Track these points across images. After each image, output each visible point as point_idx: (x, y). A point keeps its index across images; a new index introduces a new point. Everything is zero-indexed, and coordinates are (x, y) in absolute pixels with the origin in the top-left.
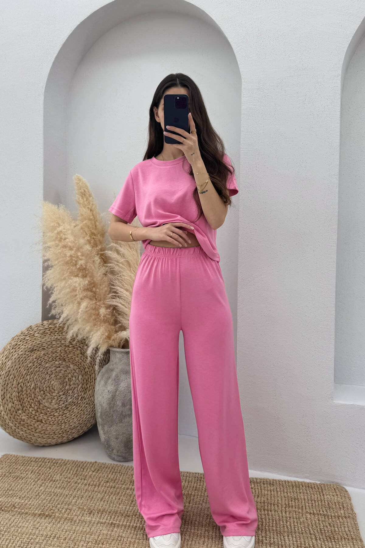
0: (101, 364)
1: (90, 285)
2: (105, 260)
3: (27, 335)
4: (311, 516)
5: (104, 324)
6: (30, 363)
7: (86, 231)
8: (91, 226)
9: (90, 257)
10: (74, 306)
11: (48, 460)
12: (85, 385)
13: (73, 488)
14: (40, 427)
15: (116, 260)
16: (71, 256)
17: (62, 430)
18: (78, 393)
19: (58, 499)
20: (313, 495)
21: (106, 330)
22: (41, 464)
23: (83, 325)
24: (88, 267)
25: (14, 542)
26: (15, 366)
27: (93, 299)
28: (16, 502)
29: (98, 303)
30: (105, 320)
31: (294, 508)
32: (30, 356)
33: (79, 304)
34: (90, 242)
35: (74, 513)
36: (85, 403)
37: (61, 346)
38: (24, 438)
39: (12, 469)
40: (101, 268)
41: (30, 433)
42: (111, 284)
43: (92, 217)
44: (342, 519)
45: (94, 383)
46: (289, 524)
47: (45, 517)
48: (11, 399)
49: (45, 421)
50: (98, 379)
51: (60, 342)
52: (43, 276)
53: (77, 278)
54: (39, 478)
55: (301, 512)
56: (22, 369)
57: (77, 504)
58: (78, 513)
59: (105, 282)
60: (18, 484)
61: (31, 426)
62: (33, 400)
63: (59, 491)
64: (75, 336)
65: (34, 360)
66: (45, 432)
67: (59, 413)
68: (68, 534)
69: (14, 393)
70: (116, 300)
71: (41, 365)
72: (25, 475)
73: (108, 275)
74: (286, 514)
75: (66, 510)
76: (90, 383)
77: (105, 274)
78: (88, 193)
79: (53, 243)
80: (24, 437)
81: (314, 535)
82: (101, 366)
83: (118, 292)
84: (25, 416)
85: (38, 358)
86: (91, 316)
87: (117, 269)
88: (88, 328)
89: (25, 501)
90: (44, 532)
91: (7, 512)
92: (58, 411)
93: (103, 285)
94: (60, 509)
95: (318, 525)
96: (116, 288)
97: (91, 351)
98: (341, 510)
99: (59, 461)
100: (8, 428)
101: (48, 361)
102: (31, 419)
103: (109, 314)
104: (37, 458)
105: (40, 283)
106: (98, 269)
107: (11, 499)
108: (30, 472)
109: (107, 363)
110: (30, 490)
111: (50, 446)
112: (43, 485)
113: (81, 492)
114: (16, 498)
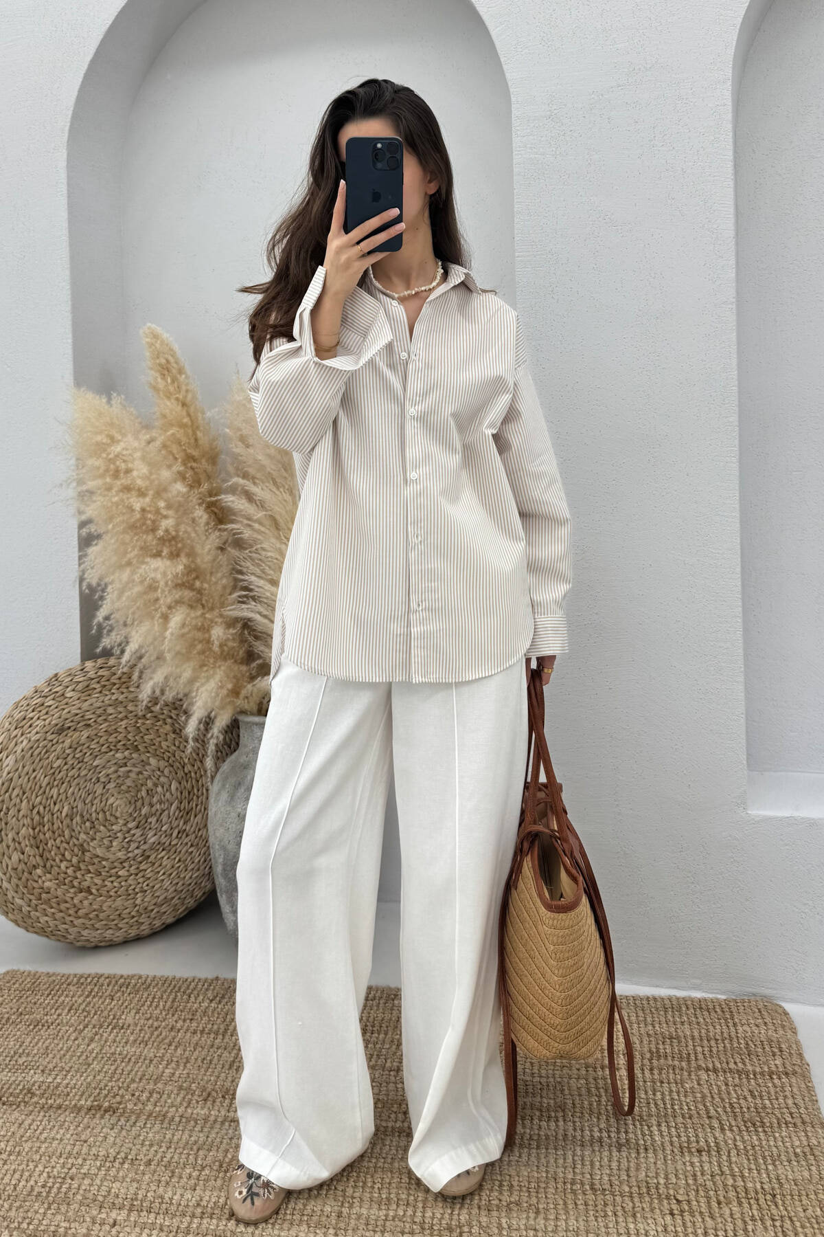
0: (222, 752)
1: (188, 574)
2: (220, 515)
3: (47, 694)
4: (708, 1075)
5: (223, 663)
6: (58, 759)
7: (175, 451)
8: (184, 440)
9: (185, 510)
10: (154, 625)
11: (107, 980)
12: (185, 802)
13: (166, 1041)
14: (86, 903)
15: (244, 515)
16: (143, 510)
17: (137, 908)
18: (171, 822)
19: (132, 1070)
20: (711, 1028)
21: (228, 677)
22: (92, 990)
23: (177, 667)
24: (181, 533)
25: (30, 1176)
26: (24, 767)
27: (197, 606)
28: (35, 1082)
29: (207, 616)
30: (225, 654)
31: (670, 1058)
32: (57, 742)
33: (165, 618)
34: (182, 477)
35: (169, 1101)
36: (187, 844)
37: (126, 717)
38: (52, 932)
39: (24, 1006)
40: (210, 534)
41: (64, 918)
42: (236, 571)
43: (186, 420)
44: (780, 1079)
45: (207, 798)
46: (660, 1097)
47: (102, 1112)
48: (17, 844)
49: (98, 890)
50: (214, 788)
51: (125, 707)
52: (80, 558)
53: (159, 559)
54: (86, 1022)
55: (685, 1067)
56: (39, 775)
57: (174, 1079)
58: (179, 1099)
59: (221, 566)
60: (39, 1040)
61: (66, 902)
62: (68, 843)
63: (133, 1050)
64: (158, 692)
65: (68, 751)
66: (97, 915)
67: (128, 871)
68: (156, 1151)
69: (24, 828)
70: (249, 606)
71: (82, 761)
72: (55, 1017)
73: (229, 549)
74: (652, 1074)
75: (151, 1093)
76: (198, 797)
77: (222, 549)
78: (175, 365)
79: (99, 482)
80: (50, 929)
81: (717, 1118)
82: (221, 756)
83: (251, 587)
84: (51, 880)
85: (75, 746)
86: (192, 646)
87: (247, 534)
88: (187, 674)
89: (55, 1079)
90: (101, 1149)
91: (14, 1107)
92: (126, 864)
93: (217, 572)
94: (137, 1094)
95: (725, 1096)
96: (246, 578)
97: (195, 727)
98: (776, 1057)
99: (133, 981)
100: (13, 910)
101: (98, 753)
102: (65, 887)
103: (234, 639)
104: (82, 976)
105: (74, 574)
106: (204, 538)
107: (23, 1075)
108: (66, 1011)
109: (235, 751)
110: (67, 1052)
111: (111, 946)
112: (96, 1037)
113: (184, 1051)
114: (35, 1073)
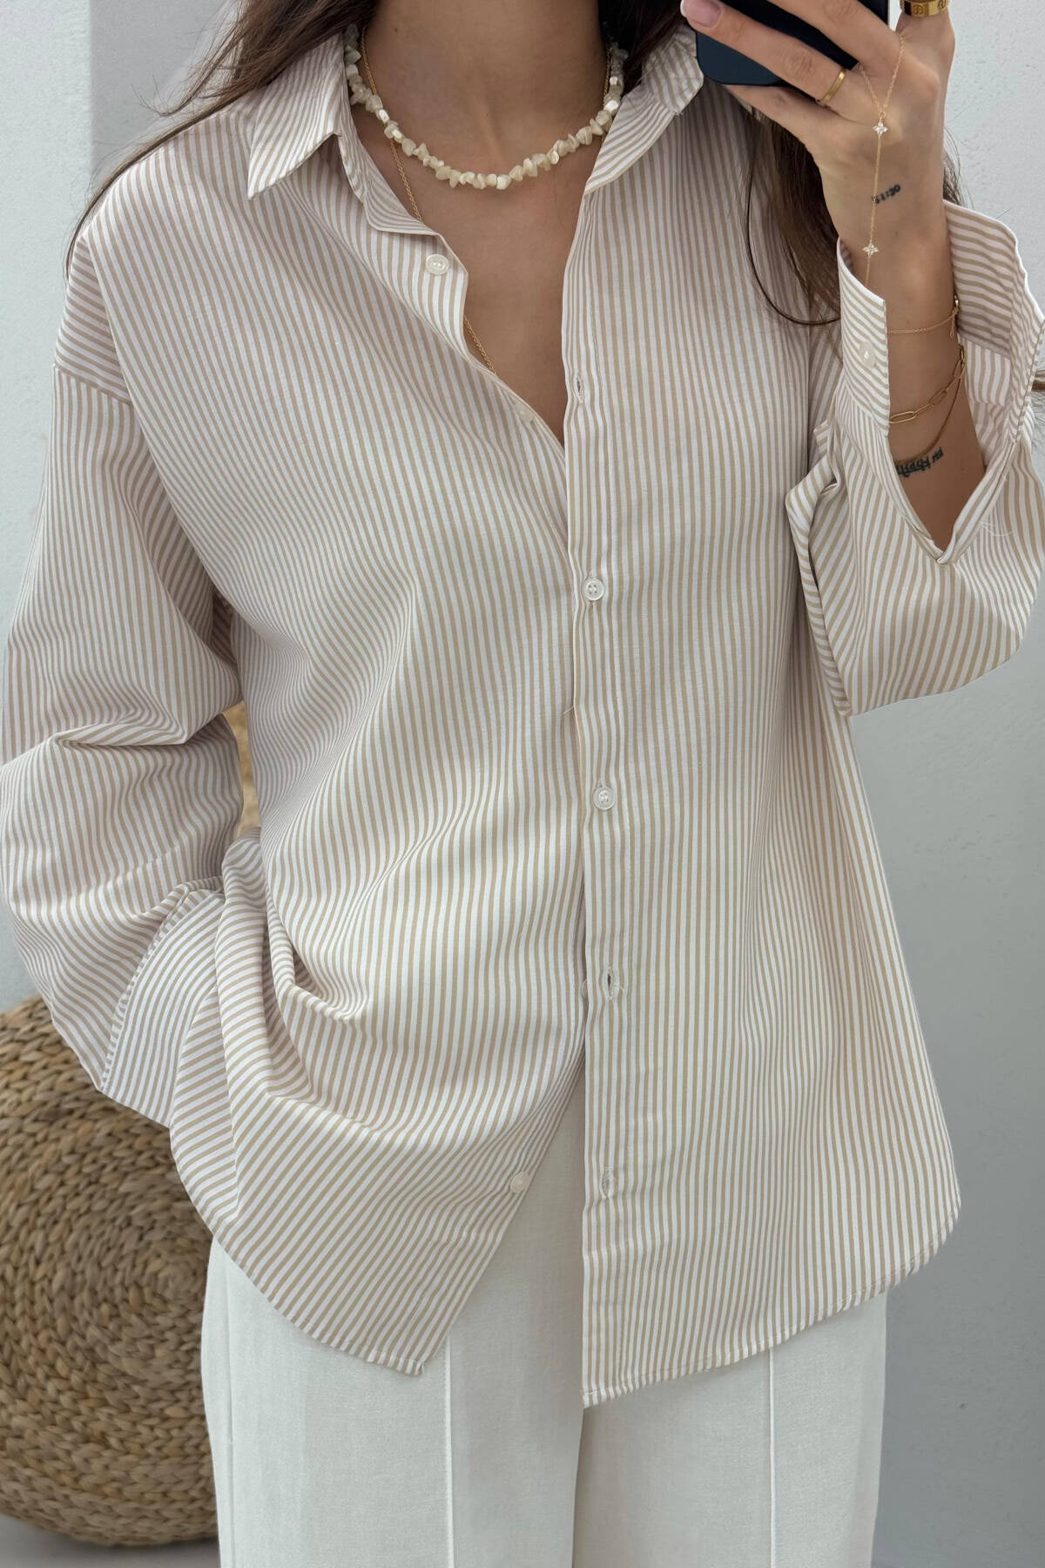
6: (46, 1172)
14: (96, 1465)
32: (45, 1139)
38: (25, 1511)
49: (122, 1441)
62: (63, 1344)
71: (97, 1182)
84: (24, 1414)
85: (83, 1150)
101: (130, 1169)
102: (55, 1430)
